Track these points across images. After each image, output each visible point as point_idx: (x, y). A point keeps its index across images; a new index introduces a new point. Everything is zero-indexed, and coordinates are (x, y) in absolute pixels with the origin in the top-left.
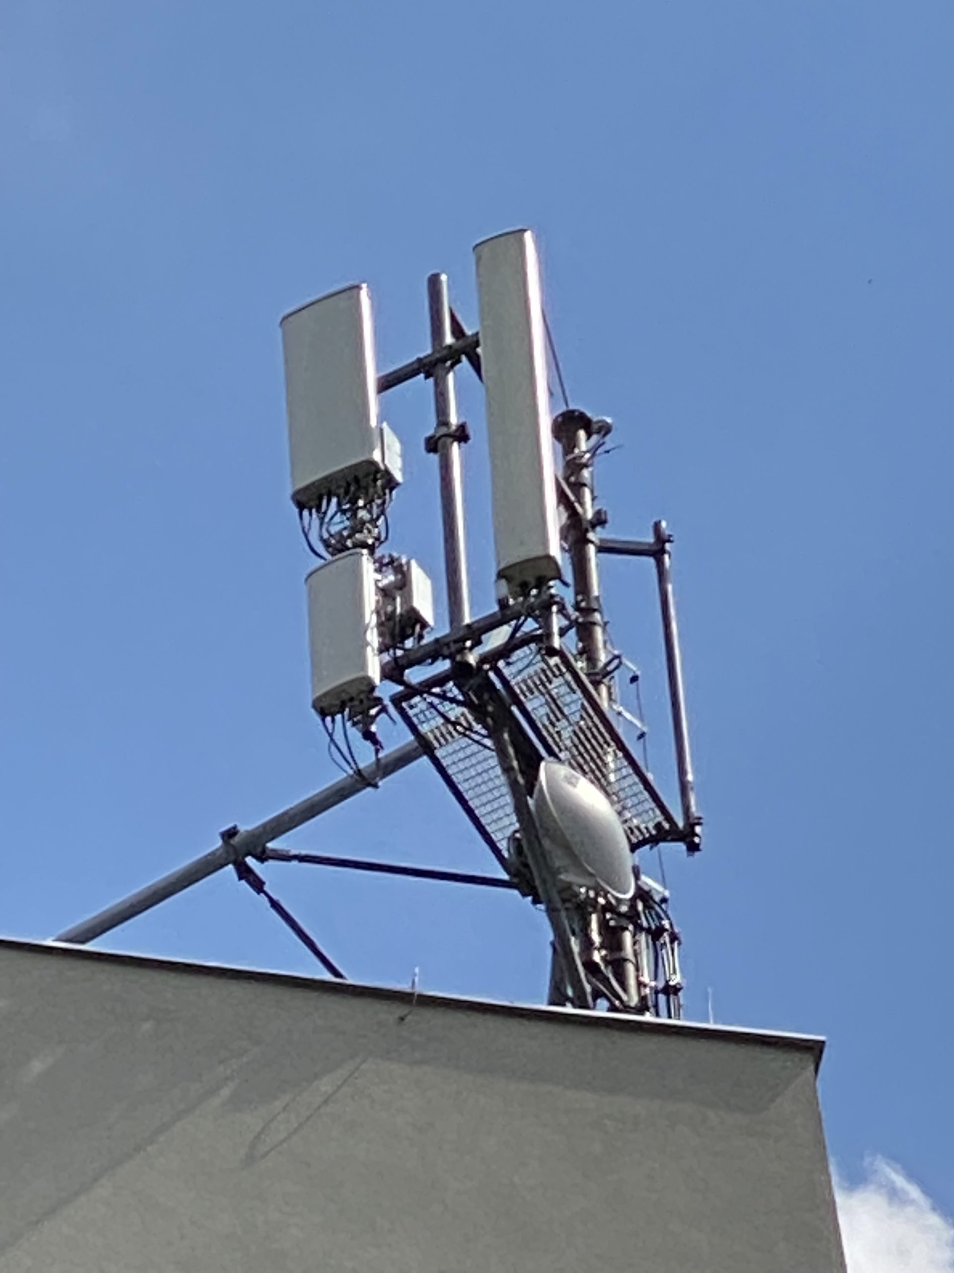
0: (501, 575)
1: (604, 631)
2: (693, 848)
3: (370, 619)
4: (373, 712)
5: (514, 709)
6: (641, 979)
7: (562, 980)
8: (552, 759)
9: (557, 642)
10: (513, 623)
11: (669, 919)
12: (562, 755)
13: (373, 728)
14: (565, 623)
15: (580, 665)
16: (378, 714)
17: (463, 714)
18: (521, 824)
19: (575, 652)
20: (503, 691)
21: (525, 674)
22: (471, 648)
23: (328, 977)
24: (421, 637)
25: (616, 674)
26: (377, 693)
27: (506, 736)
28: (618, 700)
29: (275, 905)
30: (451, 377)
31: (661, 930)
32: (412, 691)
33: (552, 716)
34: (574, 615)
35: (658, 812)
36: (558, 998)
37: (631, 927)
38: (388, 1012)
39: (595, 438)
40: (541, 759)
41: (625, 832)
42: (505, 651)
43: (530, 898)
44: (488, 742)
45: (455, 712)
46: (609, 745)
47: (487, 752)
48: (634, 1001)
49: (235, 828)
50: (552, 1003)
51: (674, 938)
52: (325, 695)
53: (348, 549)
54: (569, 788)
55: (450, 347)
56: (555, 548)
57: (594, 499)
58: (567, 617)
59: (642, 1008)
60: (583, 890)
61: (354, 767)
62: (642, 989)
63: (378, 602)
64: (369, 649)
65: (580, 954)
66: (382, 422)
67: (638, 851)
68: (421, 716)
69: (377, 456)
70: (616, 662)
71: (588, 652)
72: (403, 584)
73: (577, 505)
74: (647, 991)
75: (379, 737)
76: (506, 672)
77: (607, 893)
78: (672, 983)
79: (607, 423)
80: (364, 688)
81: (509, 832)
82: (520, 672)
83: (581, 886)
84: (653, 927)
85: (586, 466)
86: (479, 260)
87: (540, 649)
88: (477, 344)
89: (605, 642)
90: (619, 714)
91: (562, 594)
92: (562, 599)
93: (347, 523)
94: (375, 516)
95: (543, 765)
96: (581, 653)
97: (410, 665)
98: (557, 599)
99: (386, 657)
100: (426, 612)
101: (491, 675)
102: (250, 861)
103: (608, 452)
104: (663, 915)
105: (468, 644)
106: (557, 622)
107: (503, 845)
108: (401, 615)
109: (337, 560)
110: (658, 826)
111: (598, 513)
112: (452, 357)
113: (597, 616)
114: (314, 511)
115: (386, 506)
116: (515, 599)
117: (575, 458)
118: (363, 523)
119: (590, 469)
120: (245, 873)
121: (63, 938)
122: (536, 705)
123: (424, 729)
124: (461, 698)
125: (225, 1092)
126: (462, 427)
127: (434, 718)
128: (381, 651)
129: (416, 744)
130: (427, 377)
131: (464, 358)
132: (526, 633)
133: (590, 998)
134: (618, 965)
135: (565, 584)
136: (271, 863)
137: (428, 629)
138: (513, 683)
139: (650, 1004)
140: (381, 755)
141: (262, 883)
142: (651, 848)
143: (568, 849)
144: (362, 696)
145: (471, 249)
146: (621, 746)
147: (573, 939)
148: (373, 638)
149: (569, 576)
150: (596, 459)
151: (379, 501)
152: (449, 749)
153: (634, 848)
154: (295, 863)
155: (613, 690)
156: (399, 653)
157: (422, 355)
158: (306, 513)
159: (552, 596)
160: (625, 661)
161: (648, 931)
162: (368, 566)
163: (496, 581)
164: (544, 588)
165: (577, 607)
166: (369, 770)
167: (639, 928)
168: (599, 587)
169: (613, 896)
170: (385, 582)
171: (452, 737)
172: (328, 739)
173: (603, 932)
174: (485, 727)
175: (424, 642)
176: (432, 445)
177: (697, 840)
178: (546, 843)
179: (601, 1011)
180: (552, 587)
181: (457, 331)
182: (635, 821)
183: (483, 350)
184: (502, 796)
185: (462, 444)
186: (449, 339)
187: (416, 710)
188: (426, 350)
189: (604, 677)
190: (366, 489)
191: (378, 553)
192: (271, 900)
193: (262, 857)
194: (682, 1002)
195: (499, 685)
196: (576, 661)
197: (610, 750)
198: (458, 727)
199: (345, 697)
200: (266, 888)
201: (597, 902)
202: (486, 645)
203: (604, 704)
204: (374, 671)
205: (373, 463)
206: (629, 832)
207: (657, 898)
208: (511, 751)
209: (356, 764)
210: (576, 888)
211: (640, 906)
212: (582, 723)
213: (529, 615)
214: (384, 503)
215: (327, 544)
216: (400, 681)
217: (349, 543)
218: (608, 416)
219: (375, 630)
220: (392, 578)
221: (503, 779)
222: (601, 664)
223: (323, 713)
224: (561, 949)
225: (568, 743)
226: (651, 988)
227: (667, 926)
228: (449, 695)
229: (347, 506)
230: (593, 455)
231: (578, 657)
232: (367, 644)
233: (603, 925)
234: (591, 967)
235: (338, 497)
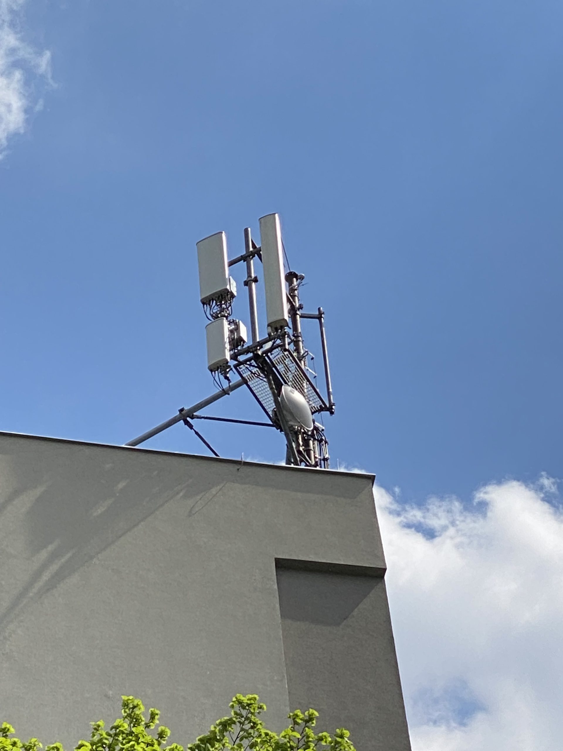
0: (269, 325)
1: (302, 343)
2: (332, 413)
3: (227, 340)
4: (228, 370)
5: (274, 369)
6: (316, 456)
7: (290, 457)
8: (286, 385)
9: (287, 347)
10: (273, 341)
11: (324, 436)
12: (289, 384)
13: (228, 375)
14: (290, 341)
15: (295, 354)
16: (229, 371)
17: (257, 371)
18: (276, 407)
19: (293, 350)
20: (270, 363)
21: (277, 357)
22: (259, 350)
23: (214, 456)
24: (243, 346)
25: (306, 357)
26: (229, 364)
27: (271, 377)
28: (307, 365)
29: (197, 433)
30: (252, 262)
31: (322, 440)
32: (240, 363)
33: (286, 371)
34: (293, 338)
35: (320, 401)
36: (288, 462)
37: (312, 439)
38: (233, 468)
39: (299, 280)
40: (282, 385)
41: (310, 409)
42: (271, 350)
43: (279, 430)
44: (265, 379)
45: (255, 370)
46: (304, 380)
47: (265, 383)
48: (313, 463)
49: (183, 408)
50: (287, 464)
51: (326, 442)
52: (212, 365)
53: (219, 317)
54: (291, 394)
55: (251, 251)
56: (286, 316)
57: (299, 300)
58: (290, 339)
59: (316, 465)
60: (296, 427)
61: (222, 388)
62: (316, 459)
63: (229, 334)
64: (226, 350)
65: (296, 448)
66: (230, 276)
67: (314, 414)
68: (243, 371)
69: (228, 287)
70: (306, 353)
71: (297, 350)
72: (237, 329)
73: (293, 302)
74: (318, 460)
75: (230, 378)
76: (271, 357)
77: (304, 428)
78: (326, 457)
79: (303, 276)
80: (225, 362)
81: (272, 409)
82: (275, 357)
83: (296, 426)
84: (319, 439)
85: (296, 290)
86: (260, 223)
87: (282, 349)
88: (261, 251)
89: (303, 347)
90: (308, 370)
91: (288, 331)
92: (289, 333)
93: (219, 309)
94: (228, 307)
95: (283, 387)
96: (295, 350)
97: (240, 355)
98: (287, 333)
99: (232, 352)
100: (245, 338)
101: (266, 358)
102: (188, 419)
103: (303, 285)
104: (322, 435)
105: (258, 348)
106: (287, 340)
107: (270, 413)
108: (237, 339)
109: (215, 321)
110: (321, 406)
111: (300, 305)
112: (252, 255)
113: (300, 339)
114: (208, 305)
115: (231, 303)
116: (273, 333)
117: (292, 287)
118: (224, 309)
119: (297, 291)
120: (187, 423)
121: (127, 444)
122: (280, 367)
123: (244, 375)
124: (256, 365)
125: (181, 494)
126: (256, 278)
127: (247, 372)
128: (230, 351)
129: (242, 380)
130: (244, 261)
131: (256, 255)
132: (277, 344)
133: (299, 463)
134: (308, 451)
135: (290, 328)
136: (195, 419)
137: (245, 343)
138: (273, 360)
139: (319, 464)
140: (231, 384)
141: (192, 426)
142: (319, 413)
143: (291, 413)
144: (224, 365)
145: (258, 220)
146: (308, 380)
147: (293, 443)
148: (228, 346)
149: (291, 325)
150: (299, 287)
151: (229, 302)
152: (253, 382)
153: (313, 413)
154: (203, 419)
155: (305, 362)
156: (236, 351)
157: (242, 254)
158: (205, 306)
159: (285, 332)
160: (309, 353)
161: (318, 440)
162: (225, 322)
163: (267, 328)
164: (283, 329)
165: (294, 336)
166: (227, 389)
167: (315, 439)
168: (301, 328)
169: (307, 429)
170: (231, 328)
171: (254, 378)
172: (213, 379)
173: (303, 441)
174: (265, 375)
175: (244, 347)
176: (246, 283)
177: (333, 410)
178: (285, 412)
179: (303, 466)
180: (285, 329)
181: (254, 246)
182: (313, 405)
183: (263, 252)
184: (270, 397)
185: (256, 283)
186: (251, 249)
187: (241, 370)
188: (244, 253)
189: (303, 358)
190: (225, 297)
191: (229, 319)
192: (195, 431)
193: (192, 418)
194: (329, 463)
195: (268, 361)
196: (294, 353)
197: (305, 382)
198: (256, 375)
199: (218, 365)
200: (193, 428)
201: (301, 431)
202: (264, 348)
203: (303, 367)
204: (228, 357)
205: (227, 289)
206: (311, 408)
207: (321, 430)
208: (273, 382)
209: (222, 387)
210: (294, 427)
211: (315, 432)
212: (296, 373)
213: (278, 338)
214: (231, 302)
215: (212, 316)
216: (236, 360)
217: (219, 315)
218: (303, 273)
219: (228, 344)
220: (233, 327)
221: (270, 391)
222: (302, 354)
223: (211, 371)
224: (289, 446)
225: (291, 379)
226: (319, 459)
227: (324, 439)
228: (252, 364)
229: (219, 304)
230: (298, 287)
231: (294, 352)
232: (226, 348)
233: (303, 438)
234: (299, 452)
235: (216, 300)
